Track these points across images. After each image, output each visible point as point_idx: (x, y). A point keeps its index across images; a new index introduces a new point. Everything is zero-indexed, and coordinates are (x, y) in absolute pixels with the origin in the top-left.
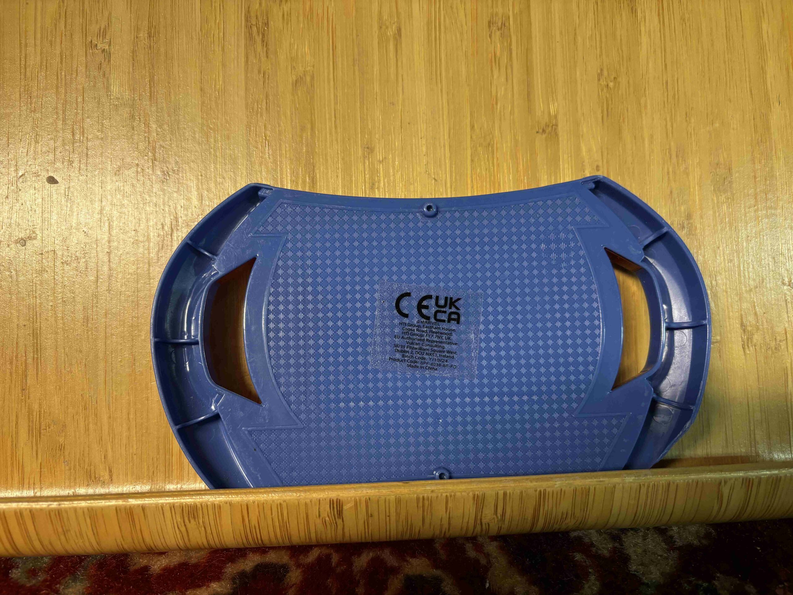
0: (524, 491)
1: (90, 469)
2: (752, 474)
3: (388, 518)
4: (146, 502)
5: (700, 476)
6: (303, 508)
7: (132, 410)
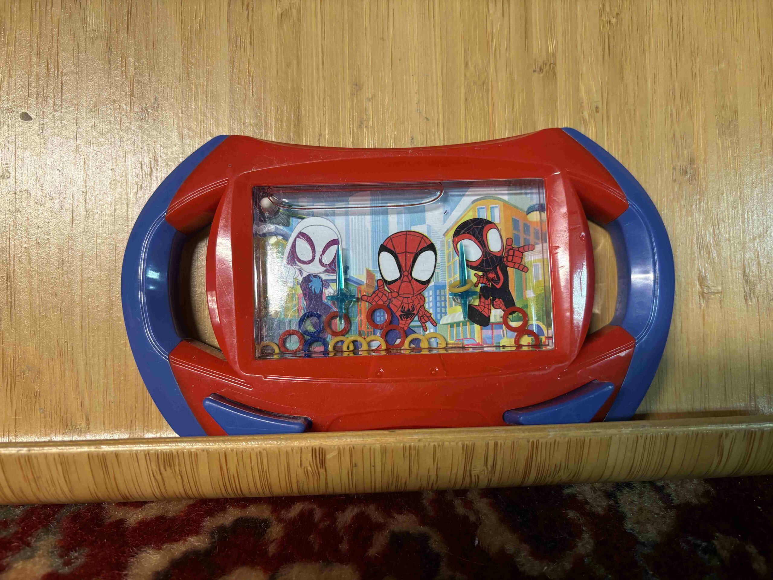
0: (515, 442)
1: (67, 417)
2: (755, 426)
3: (373, 468)
4: (120, 449)
5: (701, 428)
6: (283, 458)
7: (110, 358)
